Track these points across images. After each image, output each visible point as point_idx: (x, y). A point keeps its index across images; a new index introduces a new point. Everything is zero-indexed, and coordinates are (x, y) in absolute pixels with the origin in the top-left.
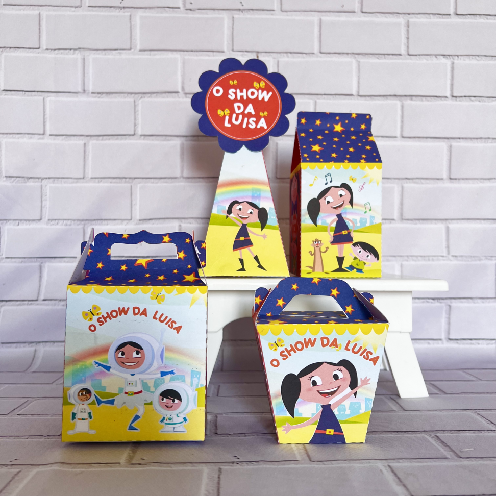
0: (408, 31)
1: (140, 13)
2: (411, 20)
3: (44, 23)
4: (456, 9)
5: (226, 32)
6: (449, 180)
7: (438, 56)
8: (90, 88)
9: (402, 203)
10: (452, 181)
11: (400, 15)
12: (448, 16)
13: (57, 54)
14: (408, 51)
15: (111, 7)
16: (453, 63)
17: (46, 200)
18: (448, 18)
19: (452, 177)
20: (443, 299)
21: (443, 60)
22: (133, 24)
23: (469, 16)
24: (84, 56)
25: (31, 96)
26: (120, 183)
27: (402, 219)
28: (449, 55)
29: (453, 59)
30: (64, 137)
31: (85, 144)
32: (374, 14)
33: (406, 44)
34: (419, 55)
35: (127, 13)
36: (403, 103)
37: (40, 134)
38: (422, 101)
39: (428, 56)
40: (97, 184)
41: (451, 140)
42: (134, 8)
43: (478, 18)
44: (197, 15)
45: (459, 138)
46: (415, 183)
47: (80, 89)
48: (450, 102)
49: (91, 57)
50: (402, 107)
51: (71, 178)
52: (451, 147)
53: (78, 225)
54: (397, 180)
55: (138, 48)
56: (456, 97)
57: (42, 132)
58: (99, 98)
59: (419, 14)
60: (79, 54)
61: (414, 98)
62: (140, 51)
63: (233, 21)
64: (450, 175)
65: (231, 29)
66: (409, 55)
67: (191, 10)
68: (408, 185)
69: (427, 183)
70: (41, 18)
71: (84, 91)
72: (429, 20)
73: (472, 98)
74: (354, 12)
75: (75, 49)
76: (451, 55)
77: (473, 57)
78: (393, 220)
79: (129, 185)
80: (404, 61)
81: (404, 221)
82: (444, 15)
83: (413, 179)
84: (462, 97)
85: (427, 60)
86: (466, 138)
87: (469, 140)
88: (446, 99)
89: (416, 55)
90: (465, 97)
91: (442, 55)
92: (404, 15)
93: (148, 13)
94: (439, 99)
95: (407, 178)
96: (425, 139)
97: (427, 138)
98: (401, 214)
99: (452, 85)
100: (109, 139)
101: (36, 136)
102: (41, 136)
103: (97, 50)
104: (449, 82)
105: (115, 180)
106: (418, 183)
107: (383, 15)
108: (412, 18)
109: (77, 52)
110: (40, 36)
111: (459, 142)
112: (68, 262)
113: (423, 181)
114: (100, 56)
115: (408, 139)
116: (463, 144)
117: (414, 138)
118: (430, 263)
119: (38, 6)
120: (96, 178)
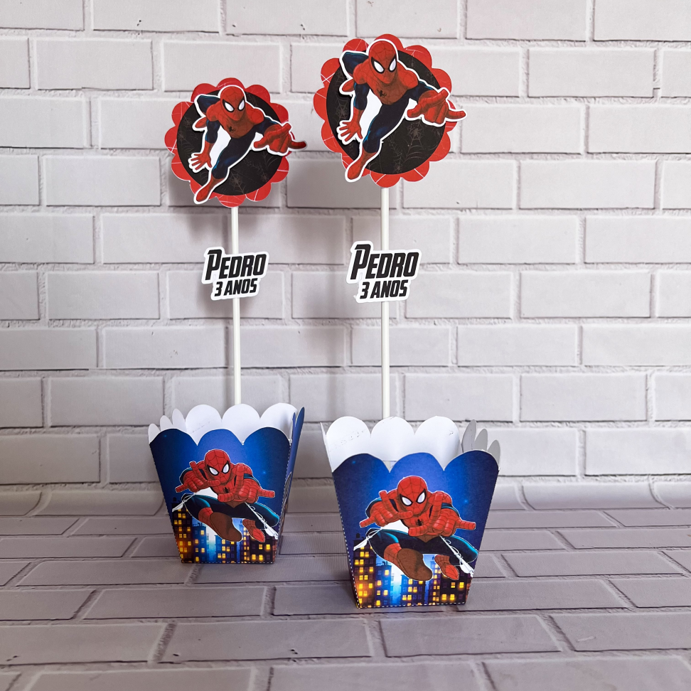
0: (528, 64)
1: (164, 39)
2: (531, 49)
3: (34, 53)
4: (593, 33)
5: (282, 66)
6: (584, 265)
7: (568, 99)
8: (100, 142)
9: (519, 297)
10: (587, 265)
11: (517, 42)
12: (582, 43)
13: (53, 96)
14: (527, 91)
15: (125, 31)
16: (588, 108)
17: (45, 293)
18: (582, 46)
19: (587, 261)
20: (574, 422)
21: (574, 104)
22: (155, 53)
23: (610, 42)
24: (90, 98)
25: (22, 154)
26: (142, 270)
27: (521, 318)
28: (583, 97)
29: (589, 102)
30: (66, 208)
31: (94, 217)
32: (482, 41)
33: (526, 81)
34: (543, 97)
35: (146, 40)
36: (520, 163)
37: (34, 205)
38: (546, 159)
39: (555, 99)
40: (113, 272)
41: (586, 212)
42: (156, 32)
43: (622, 46)
44: (241, 43)
45: (597, 209)
46: (537, 269)
47: (86, 144)
48: (584, 160)
49: (100, 99)
50: (519, 168)
51: (77, 263)
52: (585, 220)
53: (89, 326)
54: (512, 266)
55: (164, 88)
56: (592, 153)
57: (37, 203)
58: (112, 155)
59: (543, 40)
60: (83, 96)
61: (535, 156)
62: (166, 91)
63: (291, 51)
64: (584, 258)
65: (289, 62)
66: (528, 97)
67: (233, 35)
68: (528, 273)
69: (554, 270)
70: (30, 47)
71: (91, 146)
72: (556, 49)
73: (615, 155)
74: (456, 38)
75: (79, 90)
76: (586, 97)
77: (616, 99)
78: (509, 318)
79: (155, 272)
80: (522, 106)
81: (523, 320)
82: (577, 41)
83: (534, 264)
84: (600, 153)
85: (553, 104)
86: (606, 209)
87: (611, 212)
88: (579, 156)
89: (539, 97)
90: (604, 153)
91: (573, 97)
92: (522, 42)
93: (175, 40)
94: (570, 156)
95: (526, 264)
96: (550, 210)
97: (553, 209)
98: (519, 311)
99: (587, 137)
100: (127, 211)
101: (30, 207)
102: (36, 208)
103: (108, 90)
104: (582, 133)
105: (136, 267)
106: (540, 270)
107: (493, 42)
108: (534, 46)
109: (81, 92)
110: (29, 71)
111: (597, 214)
112: (77, 376)
113: (547, 266)
114: (112, 98)
115: (527, 211)
116: (601, 216)
117: (536, 209)
118: (558, 375)
119: (26, 29)
120: (111, 264)
